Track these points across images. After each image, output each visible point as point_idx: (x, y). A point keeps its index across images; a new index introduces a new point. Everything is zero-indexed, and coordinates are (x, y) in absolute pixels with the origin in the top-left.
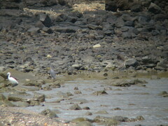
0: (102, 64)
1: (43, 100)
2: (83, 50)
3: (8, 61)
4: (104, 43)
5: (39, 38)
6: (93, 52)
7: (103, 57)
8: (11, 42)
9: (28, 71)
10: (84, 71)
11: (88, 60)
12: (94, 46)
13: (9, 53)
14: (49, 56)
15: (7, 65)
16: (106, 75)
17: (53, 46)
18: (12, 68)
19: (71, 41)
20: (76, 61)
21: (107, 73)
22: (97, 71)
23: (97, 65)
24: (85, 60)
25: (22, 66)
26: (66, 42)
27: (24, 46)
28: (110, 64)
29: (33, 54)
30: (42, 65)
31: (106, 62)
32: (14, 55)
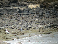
0: (38, 26)
2: (32, 21)
3: (6, 25)
4: (39, 19)
5: (17, 17)
6: (35, 22)
7: (39, 24)
8: (7, 18)
11: (34, 25)
12: (36, 20)
13: (6, 22)
14: (20, 23)
17: (21, 20)
18: (7, 27)
19: (28, 18)
20: (29, 25)
21: (40, 29)
22: (36, 29)
23: (36, 27)
24: (32, 25)
26: (26, 18)
27: (11, 20)
28: (41, 26)
29: (14, 22)
31: (40, 25)
32: (8, 23)
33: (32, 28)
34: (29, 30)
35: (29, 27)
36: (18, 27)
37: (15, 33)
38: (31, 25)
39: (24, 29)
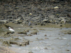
0: (59, 19)
1: (28, 44)
2: (49, 10)
4: (60, 5)
5: (25, 2)
6: (54, 12)
7: (59, 15)
8: (10, 4)
9: (19, 23)
10: (50, 24)
11: (52, 17)
13: (9, 12)
14: (30, 14)
15: (8, 19)
16: (61, 26)
18: (11, 21)
19: (42, 4)
20: (45, 17)
22: (56, 23)
23: (56, 20)
24: (50, 17)
25: (17, 20)
26: (40, 4)
27: (17, 7)
30: (27, 20)
31: (61, 18)
32: (12, 13)
33: (49, 22)
34: (45, 25)
35: (44, 20)
36: (28, 21)
37: (23, 33)
38: (47, 16)
39: (36, 24)
